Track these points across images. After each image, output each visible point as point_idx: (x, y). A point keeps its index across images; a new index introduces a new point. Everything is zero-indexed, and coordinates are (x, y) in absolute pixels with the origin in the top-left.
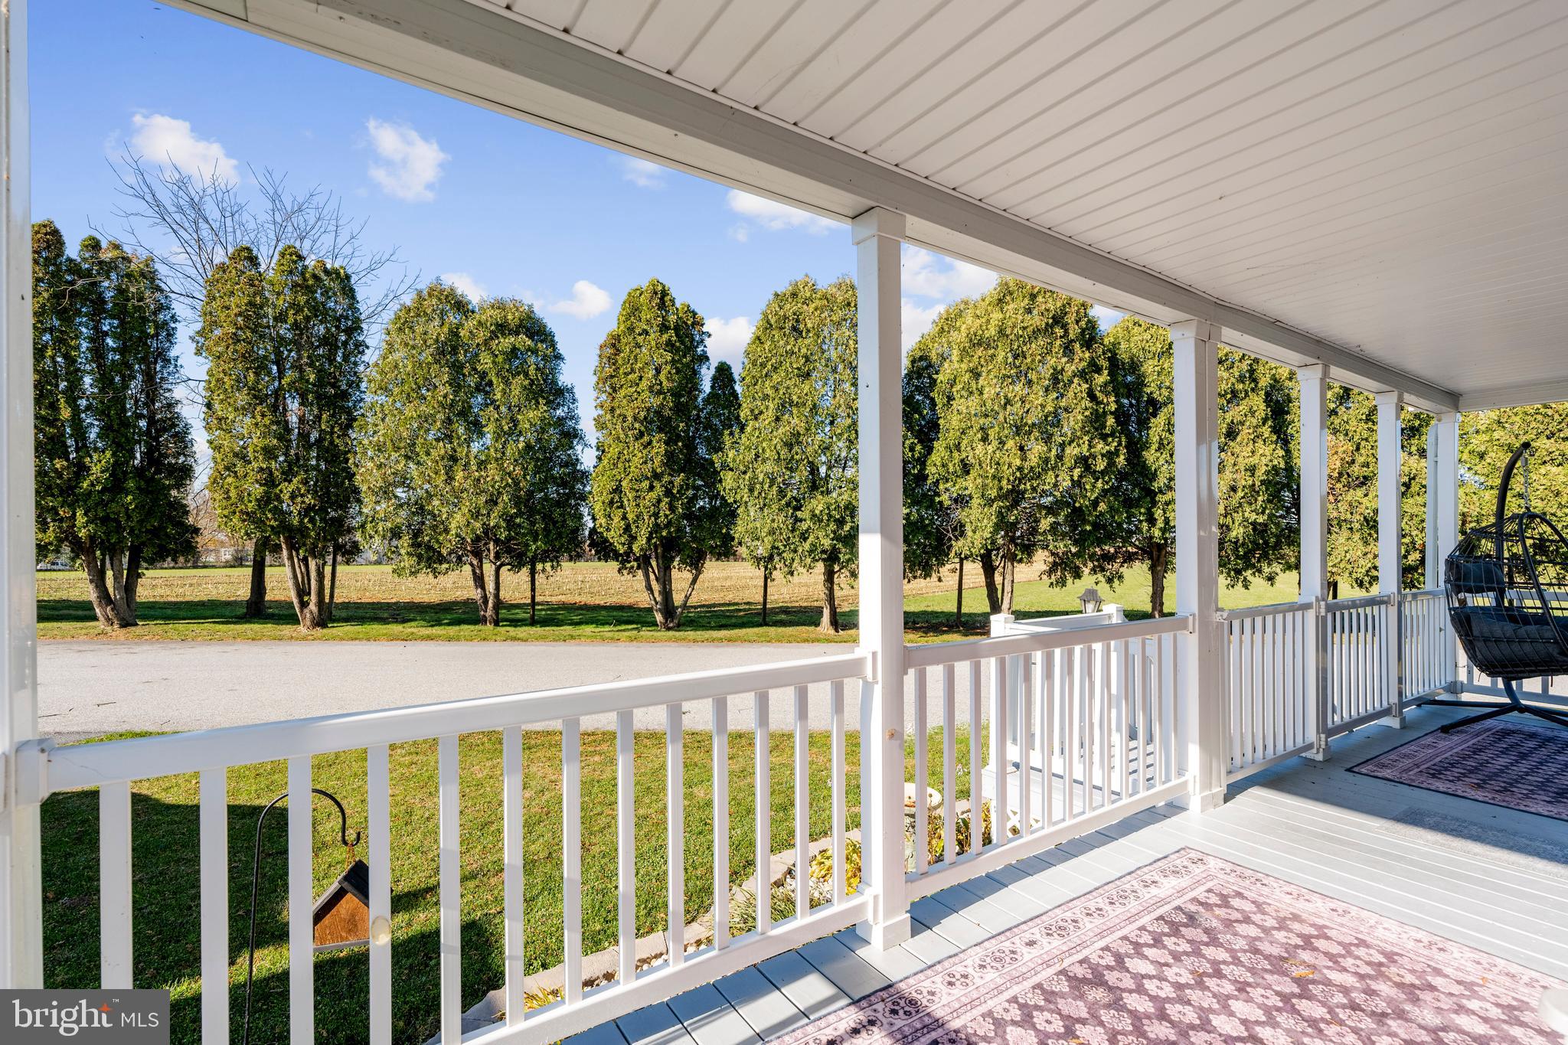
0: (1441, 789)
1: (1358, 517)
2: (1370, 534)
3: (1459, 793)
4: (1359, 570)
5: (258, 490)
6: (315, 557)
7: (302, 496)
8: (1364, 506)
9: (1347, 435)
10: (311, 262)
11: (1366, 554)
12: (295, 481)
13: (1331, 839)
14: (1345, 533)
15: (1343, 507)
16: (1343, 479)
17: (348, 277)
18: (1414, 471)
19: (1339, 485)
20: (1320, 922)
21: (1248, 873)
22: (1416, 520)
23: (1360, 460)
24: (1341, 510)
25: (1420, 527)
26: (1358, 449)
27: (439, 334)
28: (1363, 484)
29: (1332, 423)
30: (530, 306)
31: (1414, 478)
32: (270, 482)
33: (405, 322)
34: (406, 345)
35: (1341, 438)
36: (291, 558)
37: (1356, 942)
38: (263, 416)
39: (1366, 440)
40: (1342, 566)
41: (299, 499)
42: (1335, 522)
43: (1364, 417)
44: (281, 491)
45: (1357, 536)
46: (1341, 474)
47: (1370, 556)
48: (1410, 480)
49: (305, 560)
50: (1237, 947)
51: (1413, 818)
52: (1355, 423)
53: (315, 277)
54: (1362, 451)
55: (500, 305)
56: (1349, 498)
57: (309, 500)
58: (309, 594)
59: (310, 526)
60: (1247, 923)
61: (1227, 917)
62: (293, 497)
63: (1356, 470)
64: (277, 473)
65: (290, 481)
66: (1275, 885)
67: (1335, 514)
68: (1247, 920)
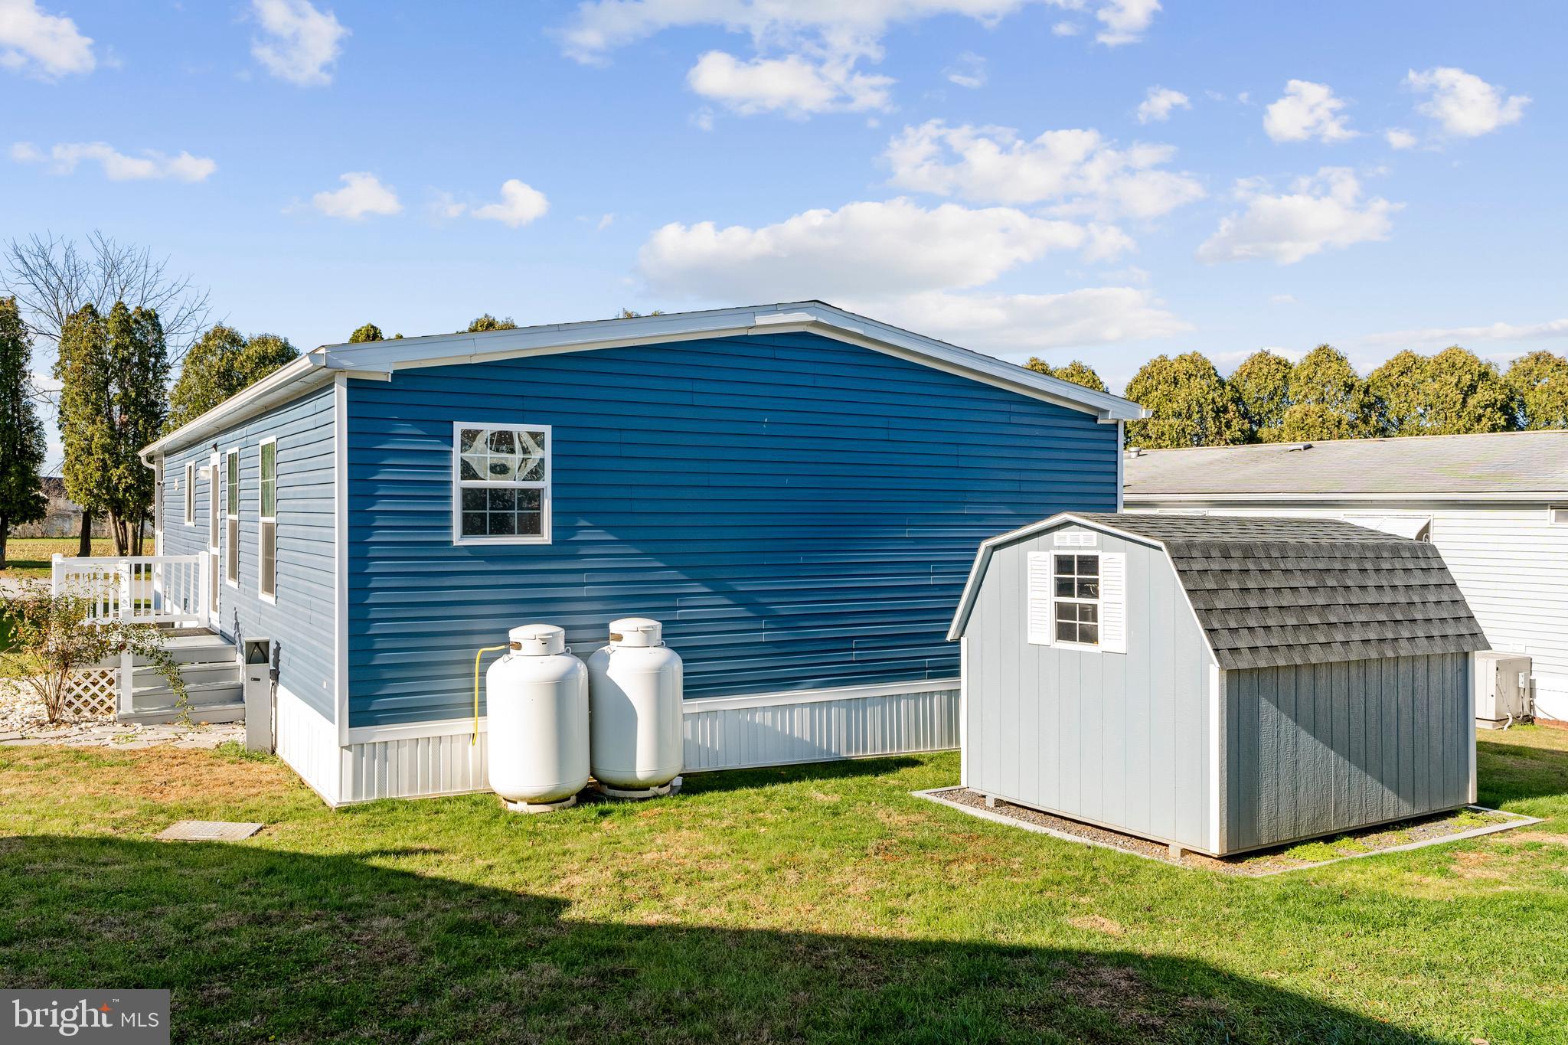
5: (98, 475)
6: (131, 522)
7: (126, 478)
10: (132, 308)
12: (121, 467)
17: (157, 316)
27: (219, 368)
30: (286, 339)
32: (105, 468)
33: (197, 355)
34: (197, 374)
36: (115, 522)
38: (102, 423)
41: (124, 480)
44: (112, 474)
49: (123, 523)
53: (136, 322)
55: (263, 341)
57: (130, 481)
58: (127, 548)
59: (130, 498)
62: (120, 479)
64: (109, 462)
65: (118, 468)
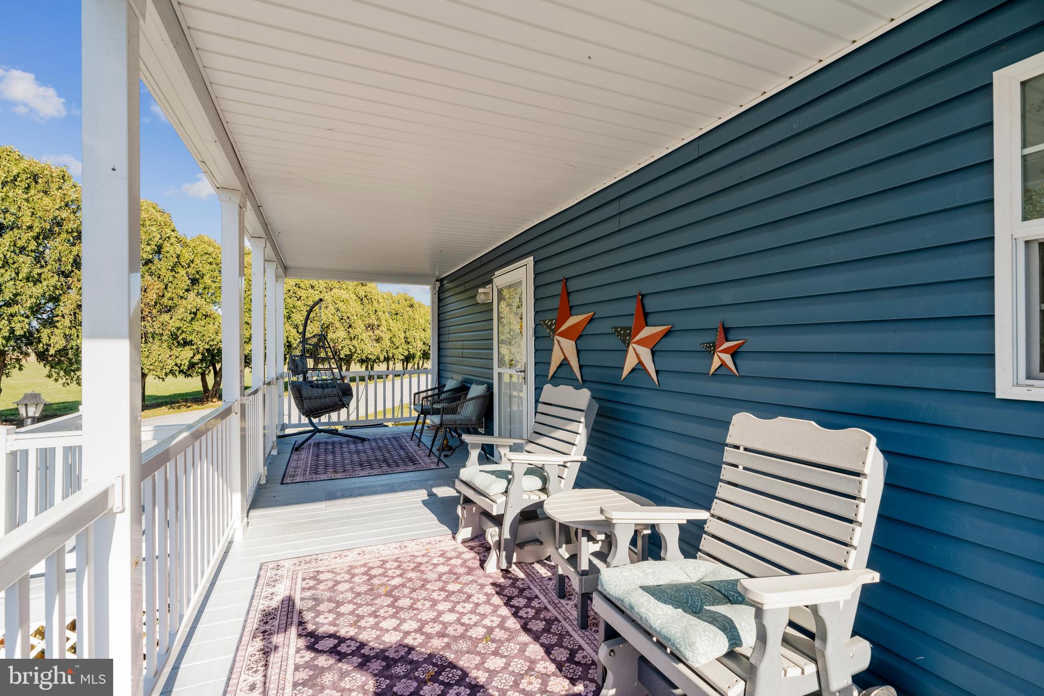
0: (326, 478)
1: (167, 332)
2: (173, 343)
3: (333, 478)
4: (167, 367)
8: (170, 325)
9: (159, 277)
11: (170, 356)
13: (316, 522)
14: (157, 341)
15: (156, 325)
16: (157, 307)
18: (199, 306)
19: (154, 311)
20: (362, 562)
21: (308, 559)
22: (200, 335)
23: (168, 295)
24: (156, 327)
25: (202, 339)
26: (166, 288)
28: (169, 311)
29: (150, 269)
31: (198, 310)
35: (156, 279)
37: (382, 563)
39: (171, 282)
40: (156, 364)
42: (150, 335)
43: (170, 268)
45: (165, 345)
46: (156, 303)
47: (173, 357)
48: (197, 310)
50: (350, 598)
51: (331, 496)
52: (165, 271)
54: (169, 289)
56: (161, 320)
60: (339, 584)
61: (328, 587)
63: (165, 301)
66: (326, 557)
67: (151, 330)
68: (337, 583)
